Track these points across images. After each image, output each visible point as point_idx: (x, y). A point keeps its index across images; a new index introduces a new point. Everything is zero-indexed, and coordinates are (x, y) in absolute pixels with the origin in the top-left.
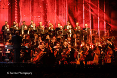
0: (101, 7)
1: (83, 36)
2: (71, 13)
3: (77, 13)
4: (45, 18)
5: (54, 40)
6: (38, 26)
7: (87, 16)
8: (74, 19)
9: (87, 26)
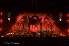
0: (56, 27)
1: (53, 32)
2: (51, 28)
3: (52, 28)
4: (46, 29)
5: (48, 33)
6: (45, 30)
7: (54, 28)
8: (51, 29)
9: (54, 30)
